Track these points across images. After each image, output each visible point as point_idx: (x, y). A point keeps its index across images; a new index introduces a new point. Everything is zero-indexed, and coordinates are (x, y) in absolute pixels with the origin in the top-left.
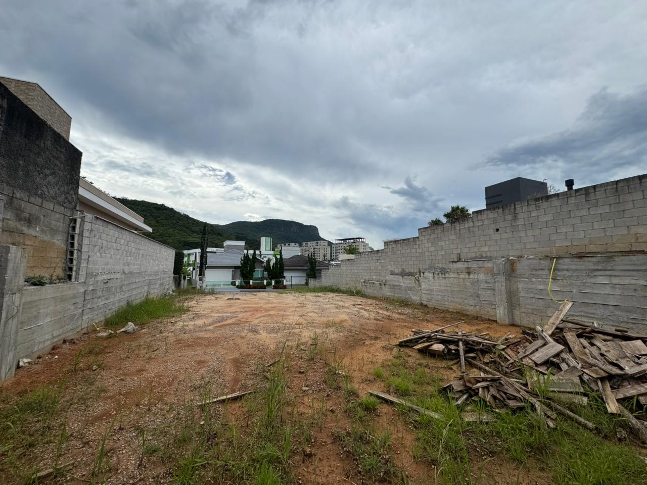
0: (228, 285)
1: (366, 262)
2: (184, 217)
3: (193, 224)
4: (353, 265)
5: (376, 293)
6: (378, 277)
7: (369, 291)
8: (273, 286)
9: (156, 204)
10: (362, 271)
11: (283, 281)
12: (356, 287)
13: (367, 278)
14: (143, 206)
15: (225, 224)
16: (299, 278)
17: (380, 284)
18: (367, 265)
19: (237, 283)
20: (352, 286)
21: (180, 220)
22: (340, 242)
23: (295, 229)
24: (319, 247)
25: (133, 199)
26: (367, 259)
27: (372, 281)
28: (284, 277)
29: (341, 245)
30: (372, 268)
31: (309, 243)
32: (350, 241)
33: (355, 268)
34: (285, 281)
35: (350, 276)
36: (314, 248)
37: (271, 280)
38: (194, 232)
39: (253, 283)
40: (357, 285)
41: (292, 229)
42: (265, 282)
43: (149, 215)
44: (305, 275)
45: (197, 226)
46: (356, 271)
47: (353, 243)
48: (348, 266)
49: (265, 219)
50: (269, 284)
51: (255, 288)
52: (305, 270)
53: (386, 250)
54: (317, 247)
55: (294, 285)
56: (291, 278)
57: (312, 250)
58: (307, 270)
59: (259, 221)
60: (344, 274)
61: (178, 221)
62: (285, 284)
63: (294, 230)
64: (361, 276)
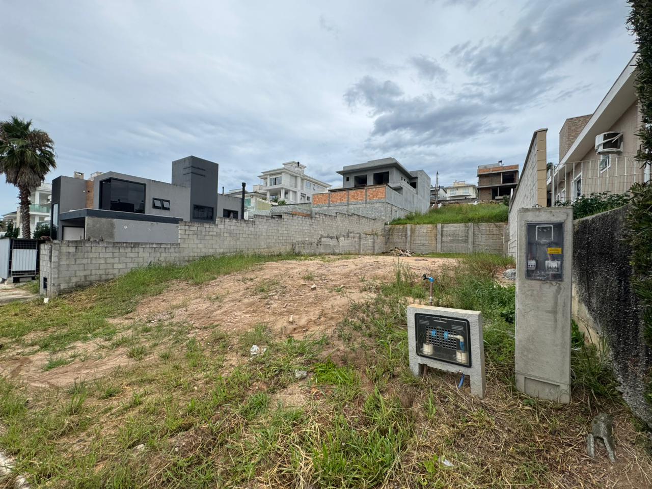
1: (300, 225)
4: (282, 225)
10: (293, 233)
18: (300, 228)
30: (305, 231)
46: (285, 232)
48: (272, 225)
60: (264, 234)
64: (292, 238)
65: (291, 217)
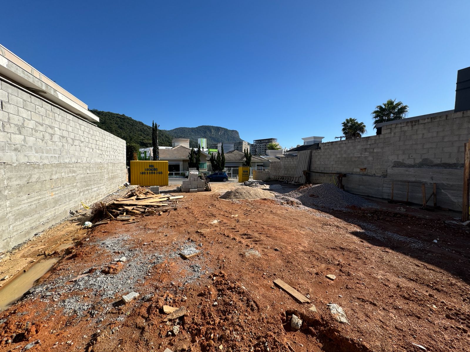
13: (343, 170)
21: (137, 126)
30: (354, 159)
43: (114, 123)
61: (135, 127)
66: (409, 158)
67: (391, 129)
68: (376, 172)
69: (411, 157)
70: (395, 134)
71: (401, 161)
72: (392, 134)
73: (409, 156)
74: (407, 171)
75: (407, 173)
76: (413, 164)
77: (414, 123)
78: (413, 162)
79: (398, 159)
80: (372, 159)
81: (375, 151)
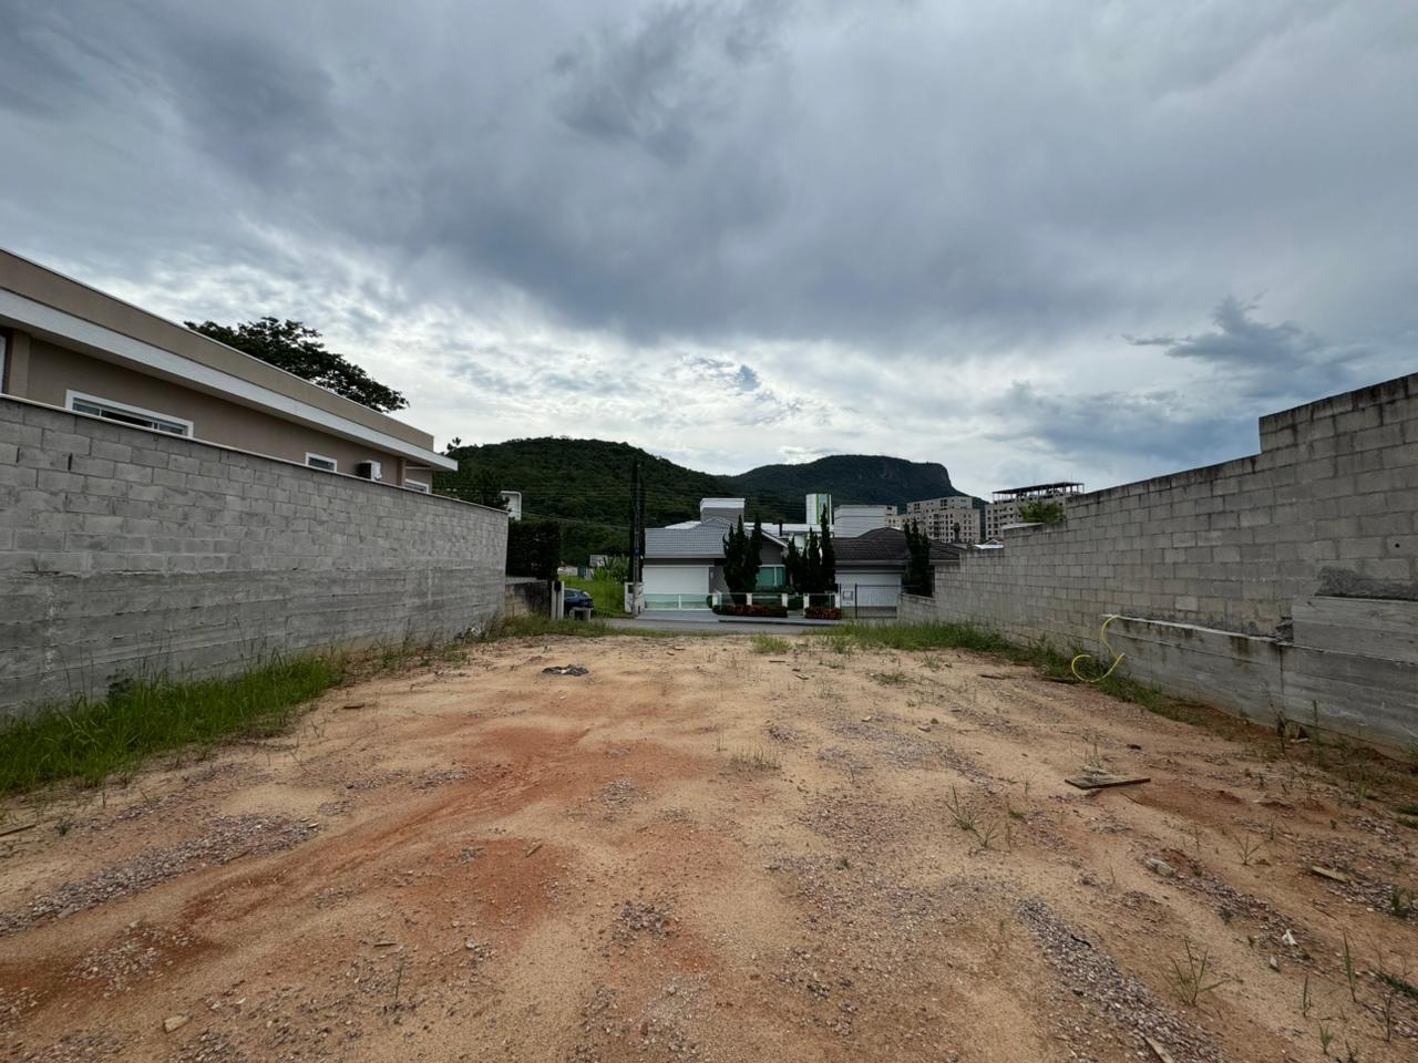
0: (698, 604)
1: (1134, 530)
2: (662, 464)
3: (677, 477)
5: (1200, 682)
6: (1216, 607)
7: (1158, 667)
8: (807, 610)
9: (614, 444)
10: (1104, 572)
11: (833, 597)
12: (1079, 640)
13: (1142, 602)
14: (594, 449)
15: (739, 474)
16: (877, 591)
17: (1241, 645)
18: (1138, 544)
19: (715, 602)
20: (1058, 633)
21: (654, 470)
22: (1009, 497)
23: (891, 475)
24: (949, 512)
25: (578, 438)
26: (1139, 515)
27: (1172, 619)
28: (835, 588)
29: (1009, 506)
30: (1170, 557)
31: (923, 504)
32: (1036, 493)
33: (1070, 559)
34: (837, 598)
35: (1046, 593)
36: (936, 516)
37: (801, 593)
38: (679, 493)
39: (754, 602)
40: (1085, 632)
41: (883, 476)
42: (785, 599)
43: (602, 465)
44: (900, 584)
45: (685, 480)
46: (1077, 571)
47: (1045, 497)
48: (1038, 551)
49: (820, 456)
50: (796, 605)
51: (757, 613)
52: (896, 567)
53: (1282, 459)
54: (944, 513)
55: (863, 608)
56: (857, 590)
57: (932, 520)
58: (904, 567)
59: (808, 461)
60: (1021, 582)
61: (651, 472)
62: (837, 605)
63: (887, 476)
64: (1102, 596)
65: (1093, 508)
66: (1385, 554)
67: (1293, 427)
68: (1256, 613)
69: (1391, 547)
70: (1311, 446)
71: (1352, 567)
72: (1303, 448)
73: (1385, 546)
74: (1374, 614)
75: (1376, 623)
76: (1409, 583)
77: (1384, 398)
78: (1407, 575)
79: (1338, 558)
80: (1238, 559)
81: (1245, 523)
